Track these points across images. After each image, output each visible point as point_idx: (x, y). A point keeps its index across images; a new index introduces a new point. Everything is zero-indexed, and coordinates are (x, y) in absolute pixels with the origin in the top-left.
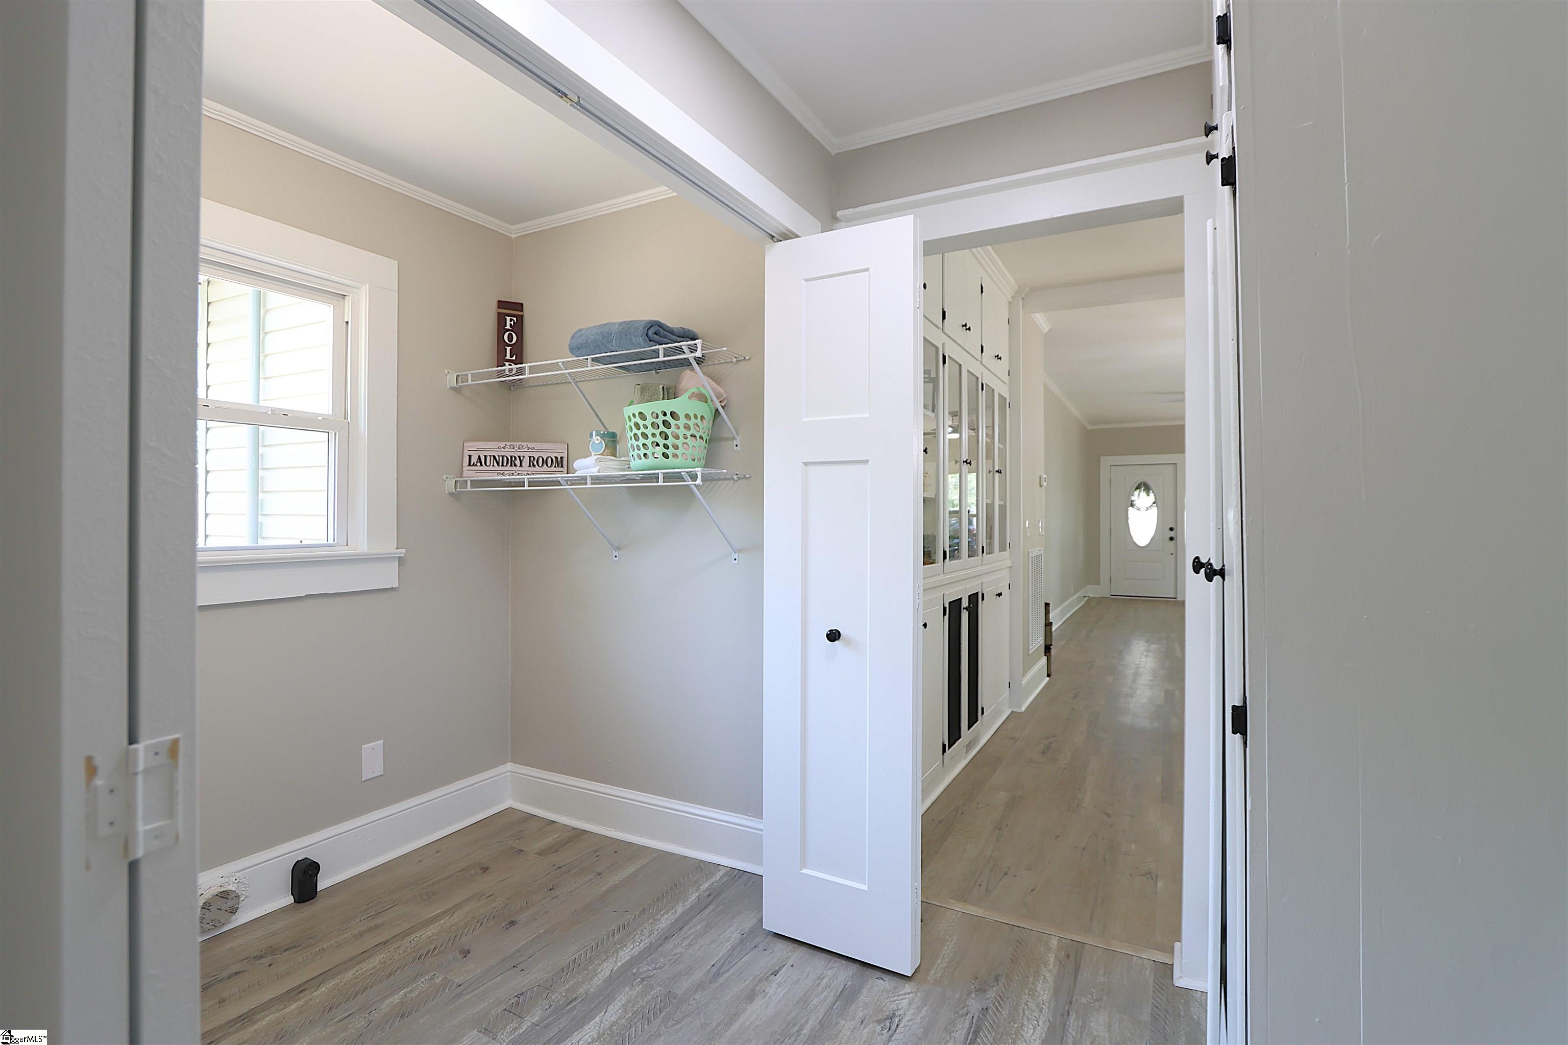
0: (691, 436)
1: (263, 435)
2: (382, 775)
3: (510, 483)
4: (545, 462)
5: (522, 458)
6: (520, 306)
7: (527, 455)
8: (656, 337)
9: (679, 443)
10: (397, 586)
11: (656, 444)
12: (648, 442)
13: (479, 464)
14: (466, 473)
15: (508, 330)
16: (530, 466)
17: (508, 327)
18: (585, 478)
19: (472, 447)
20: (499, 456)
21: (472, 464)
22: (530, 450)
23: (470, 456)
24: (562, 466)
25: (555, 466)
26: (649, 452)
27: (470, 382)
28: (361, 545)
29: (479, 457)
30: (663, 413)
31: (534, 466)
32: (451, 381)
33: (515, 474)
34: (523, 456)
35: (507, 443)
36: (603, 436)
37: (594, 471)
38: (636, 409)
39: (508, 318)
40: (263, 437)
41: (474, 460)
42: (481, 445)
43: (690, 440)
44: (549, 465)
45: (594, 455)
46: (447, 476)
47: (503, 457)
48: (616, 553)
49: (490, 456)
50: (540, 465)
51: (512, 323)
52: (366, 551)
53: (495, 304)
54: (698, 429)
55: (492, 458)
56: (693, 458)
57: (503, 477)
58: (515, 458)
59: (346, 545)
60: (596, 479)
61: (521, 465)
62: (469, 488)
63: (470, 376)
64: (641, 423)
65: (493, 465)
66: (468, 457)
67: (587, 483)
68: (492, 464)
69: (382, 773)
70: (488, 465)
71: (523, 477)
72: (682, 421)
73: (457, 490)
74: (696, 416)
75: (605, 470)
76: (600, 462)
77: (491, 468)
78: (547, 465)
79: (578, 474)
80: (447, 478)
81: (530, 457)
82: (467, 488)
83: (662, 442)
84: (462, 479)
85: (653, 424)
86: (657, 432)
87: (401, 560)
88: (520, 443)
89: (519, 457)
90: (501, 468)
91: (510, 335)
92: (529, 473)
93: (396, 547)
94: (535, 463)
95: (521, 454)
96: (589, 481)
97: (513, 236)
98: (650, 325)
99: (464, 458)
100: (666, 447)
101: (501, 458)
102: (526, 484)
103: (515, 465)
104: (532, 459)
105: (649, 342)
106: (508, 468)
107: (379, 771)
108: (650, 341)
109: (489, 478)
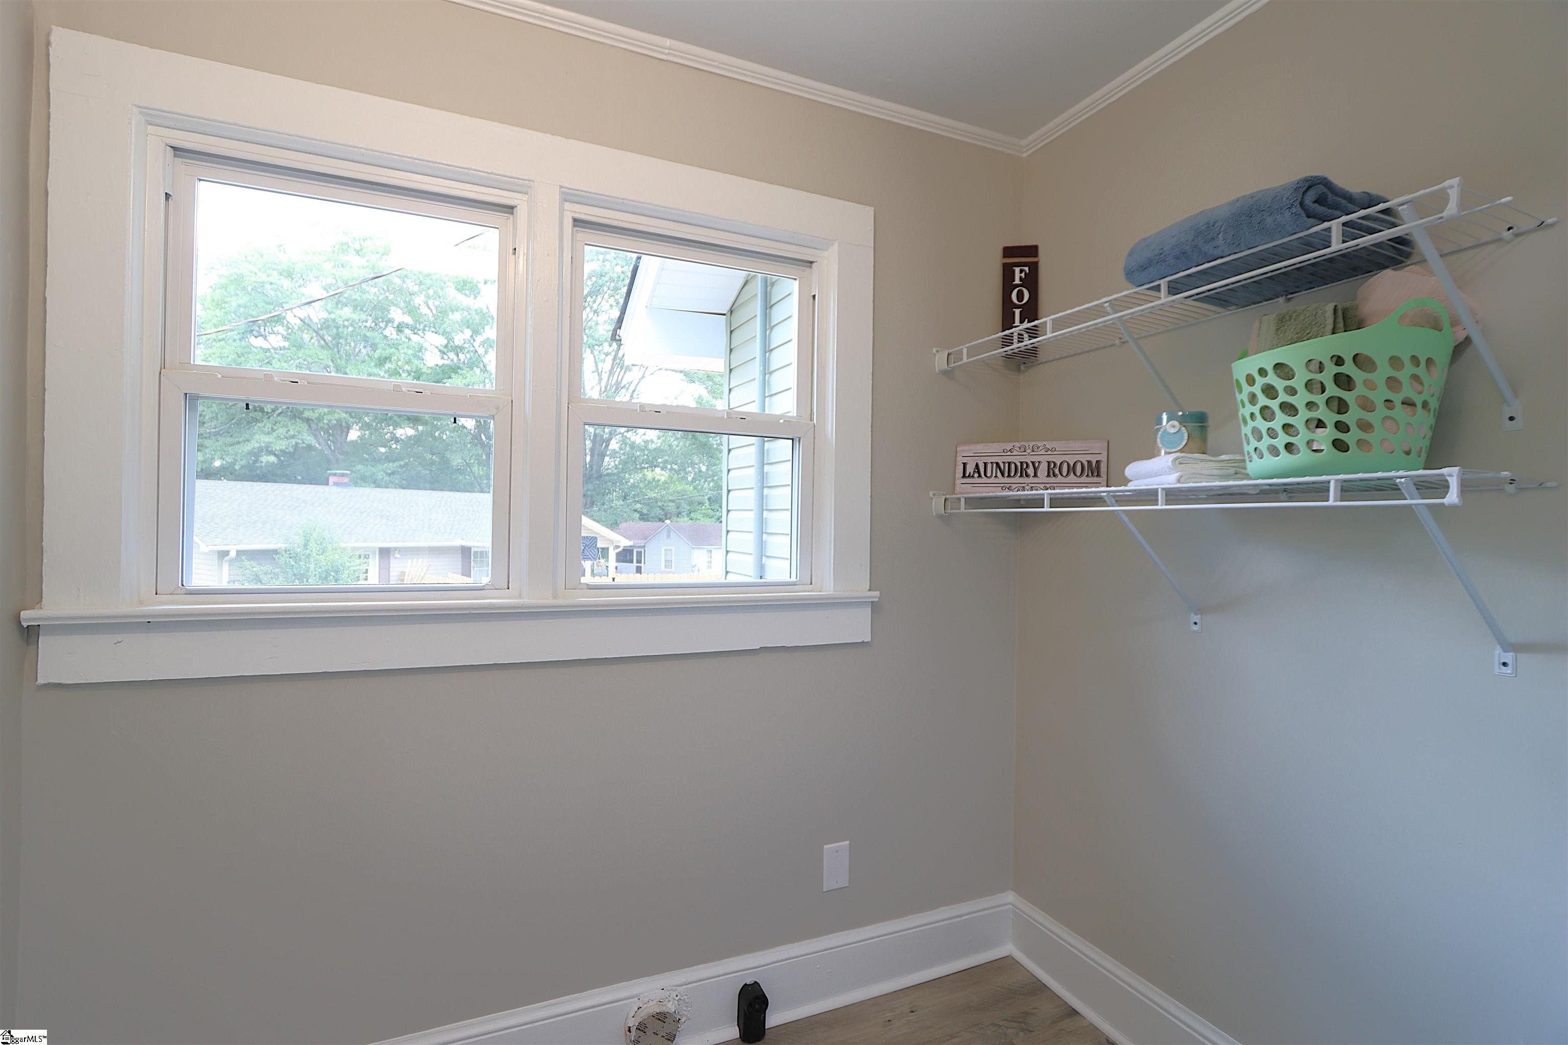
0: (1403, 403)
1: (768, 453)
2: (847, 887)
3: (1019, 500)
4: (1072, 469)
5: (1037, 465)
6: (1032, 250)
7: (1044, 459)
8: (1320, 209)
9: (1374, 418)
10: (869, 640)
11: (1315, 423)
12: (1298, 422)
13: (976, 475)
14: (959, 487)
15: (1018, 286)
16: (1048, 475)
17: (1017, 281)
18: (1154, 492)
19: (968, 451)
20: (1004, 463)
21: (967, 475)
22: (1049, 452)
23: (965, 464)
24: (1098, 475)
25: (1087, 476)
26: (1299, 441)
27: (965, 360)
28: (827, 587)
29: (977, 465)
30: (1335, 359)
31: (1055, 475)
32: (940, 362)
33: (1027, 488)
34: (1039, 462)
35: (1017, 445)
36: (1183, 421)
37: (1170, 480)
38: (1267, 359)
39: (1017, 270)
40: (768, 455)
41: (970, 469)
42: (980, 448)
43: (1399, 412)
44: (1078, 474)
45: (1166, 453)
46: (935, 492)
47: (1009, 463)
48: (1197, 618)
49: (992, 463)
50: (1065, 474)
51: (1023, 275)
52: (832, 593)
53: (1000, 253)
54: (1419, 388)
55: (995, 465)
56: (1407, 449)
57: (1011, 493)
58: (1027, 465)
59: (810, 583)
60: (1172, 495)
61: (1035, 475)
62: (963, 510)
63: (965, 351)
64: (1280, 384)
65: (996, 476)
66: (962, 465)
67: (1157, 500)
68: (994, 475)
69: (847, 885)
70: (988, 475)
71: (1042, 492)
72: (1384, 371)
73: (947, 511)
74: (1415, 360)
75: (1189, 478)
76: (1180, 464)
77: (993, 480)
78: (1075, 474)
79: (1131, 486)
80: (934, 495)
81: (1049, 463)
82: (960, 509)
83: (1330, 418)
84: (954, 496)
85: (1309, 385)
86: (1320, 399)
87: (875, 607)
88: (1034, 443)
89: (1033, 463)
90: (1006, 480)
91: (1020, 292)
92: (1048, 486)
93: (868, 588)
94: (1057, 471)
95: (1036, 459)
96: (1161, 496)
97: (1025, 155)
98: (1307, 184)
99: (957, 467)
100: (1341, 427)
101: (1007, 465)
102: (1046, 502)
103: (1027, 476)
104: (1052, 465)
105: (1306, 218)
106: (1017, 479)
107: (844, 882)
108: (1308, 217)
109: (991, 494)
